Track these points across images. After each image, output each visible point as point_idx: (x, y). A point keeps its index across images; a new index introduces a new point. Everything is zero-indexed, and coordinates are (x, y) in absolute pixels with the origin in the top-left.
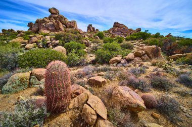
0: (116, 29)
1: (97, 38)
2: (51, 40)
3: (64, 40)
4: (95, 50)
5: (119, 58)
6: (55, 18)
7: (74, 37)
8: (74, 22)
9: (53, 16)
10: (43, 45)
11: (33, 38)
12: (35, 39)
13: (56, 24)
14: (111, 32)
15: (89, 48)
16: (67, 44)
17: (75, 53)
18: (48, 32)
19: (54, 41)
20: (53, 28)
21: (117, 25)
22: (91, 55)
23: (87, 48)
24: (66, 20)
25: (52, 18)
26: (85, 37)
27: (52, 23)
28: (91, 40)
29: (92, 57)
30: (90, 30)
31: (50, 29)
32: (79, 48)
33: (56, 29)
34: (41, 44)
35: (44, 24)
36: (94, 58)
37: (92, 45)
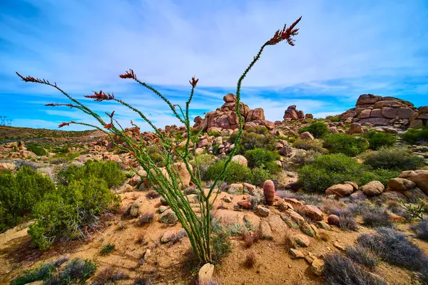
0: (366, 111)
1: (307, 137)
2: (223, 143)
3: (243, 144)
4: (299, 163)
5: (347, 187)
6: (230, 108)
7: (260, 140)
8: (260, 111)
9: (228, 105)
10: (213, 151)
11: (204, 140)
12: (205, 142)
13: (231, 117)
14: (350, 119)
15: (288, 159)
16: (249, 151)
17: (264, 168)
18: (219, 130)
19: (228, 146)
20: (227, 124)
21: (367, 100)
22: (291, 173)
23: (282, 158)
24: (246, 108)
25: (227, 109)
26: (278, 133)
27: (226, 116)
28: (291, 141)
29: (291, 176)
30: (292, 116)
31: (223, 124)
32: (268, 159)
33: (230, 124)
34: (211, 148)
35: (215, 119)
36: (295, 180)
37: (294, 152)
